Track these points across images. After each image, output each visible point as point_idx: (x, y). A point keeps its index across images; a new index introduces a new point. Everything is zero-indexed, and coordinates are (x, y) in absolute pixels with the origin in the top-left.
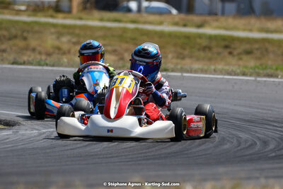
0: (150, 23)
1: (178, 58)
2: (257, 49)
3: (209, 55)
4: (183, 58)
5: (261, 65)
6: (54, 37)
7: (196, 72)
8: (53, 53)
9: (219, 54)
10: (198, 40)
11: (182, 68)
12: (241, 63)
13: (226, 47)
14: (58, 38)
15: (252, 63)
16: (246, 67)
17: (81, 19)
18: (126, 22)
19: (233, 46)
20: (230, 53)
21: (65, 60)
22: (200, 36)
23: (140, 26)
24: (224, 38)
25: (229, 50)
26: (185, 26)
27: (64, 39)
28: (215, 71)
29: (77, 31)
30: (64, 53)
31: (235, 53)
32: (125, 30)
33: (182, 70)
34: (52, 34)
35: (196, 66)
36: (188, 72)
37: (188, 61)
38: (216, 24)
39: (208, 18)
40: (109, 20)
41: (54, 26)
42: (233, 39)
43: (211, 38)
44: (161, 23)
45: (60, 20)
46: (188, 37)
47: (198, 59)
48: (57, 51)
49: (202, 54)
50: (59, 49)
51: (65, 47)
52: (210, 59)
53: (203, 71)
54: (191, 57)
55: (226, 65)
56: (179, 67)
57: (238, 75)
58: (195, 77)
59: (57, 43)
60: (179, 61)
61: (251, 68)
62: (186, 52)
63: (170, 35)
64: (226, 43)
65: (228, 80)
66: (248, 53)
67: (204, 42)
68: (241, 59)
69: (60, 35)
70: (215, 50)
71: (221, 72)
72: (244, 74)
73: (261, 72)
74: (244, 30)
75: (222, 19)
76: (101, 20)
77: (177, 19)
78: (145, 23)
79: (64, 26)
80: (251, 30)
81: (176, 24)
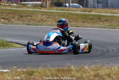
0: (73, 11)
1: (82, 22)
2: (109, 19)
3: (93, 21)
4: (84, 23)
5: (111, 25)
6: (41, 16)
7: (89, 27)
8: (41, 21)
9: (96, 21)
10: (89, 17)
11: (84, 26)
12: (104, 24)
13: (99, 19)
14: (42, 16)
15: (108, 24)
16: (106, 25)
17: (50, 10)
18: (65, 11)
19: (101, 18)
20: (100, 21)
21: (45, 24)
22: (90, 15)
23: (70, 12)
24: (98, 16)
25: (99, 20)
26: (85, 12)
27: (44, 16)
28: (95, 27)
29: (48, 14)
30: (44, 21)
31: (102, 20)
32: (65, 13)
33: (84, 27)
34: (40, 14)
35: (89, 25)
36: (86, 27)
37: (86, 23)
38: (95, 11)
39: (93, 9)
40: (59, 10)
41: (41, 12)
42: (101, 16)
43: (94, 15)
44: (77, 11)
45: (43, 10)
46: (86, 15)
47: (89, 23)
48: (42, 21)
49: (91, 21)
50: (42, 20)
51: (45, 19)
52: (93, 23)
53: (91, 27)
54: (87, 22)
55: (99, 25)
56: (83, 25)
57: (103, 28)
58: (88, 29)
59: (42, 18)
60: (83, 24)
61: (107, 26)
62: (85, 21)
63: (80, 15)
64: (99, 17)
65: (99, 30)
66: (106, 21)
67: (92, 17)
68: (104, 23)
69: (42, 15)
70: (95, 20)
71: (97, 27)
72: (105, 28)
73: (111, 27)
74: (105, 13)
75: (98, 9)
76: (57, 10)
77: (82, 10)
78: (71, 11)
79: (44, 12)
80: (107, 13)
81: (82, 11)
